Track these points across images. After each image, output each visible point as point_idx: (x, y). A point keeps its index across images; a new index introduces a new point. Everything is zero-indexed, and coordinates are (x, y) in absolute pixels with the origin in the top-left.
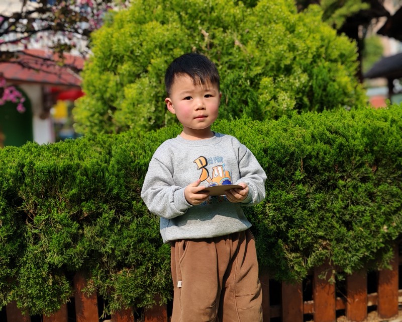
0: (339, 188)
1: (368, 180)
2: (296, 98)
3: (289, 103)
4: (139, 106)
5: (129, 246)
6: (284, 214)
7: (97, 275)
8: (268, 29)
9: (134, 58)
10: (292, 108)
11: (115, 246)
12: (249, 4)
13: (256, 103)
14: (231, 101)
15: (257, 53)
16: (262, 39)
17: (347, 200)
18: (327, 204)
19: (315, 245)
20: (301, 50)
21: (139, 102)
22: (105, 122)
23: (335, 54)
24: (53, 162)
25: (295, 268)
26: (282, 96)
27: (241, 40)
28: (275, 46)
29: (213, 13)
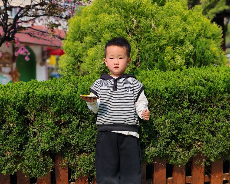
0: (209, 112)
1: (226, 108)
2: (186, 59)
3: (181, 62)
4: (95, 60)
5: (86, 140)
6: (176, 126)
7: (68, 156)
8: (171, 18)
9: (93, 33)
10: (183, 64)
11: (79, 140)
12: (160, 4)
13: (162, 61)
14: (148, 60)
15: (164, 32)
16: (168, 24)
17: (213, 119)
18: (202, 121)
19: (194, 144)
20: (190, 31)
21: (96, 59)
22: (76, 69)
23: (209, 34)
24: (45, 91)
25: (182, 157)
26: (178, 57)
27: (155, 24)
28: (175, 29)
29: (139, 9)
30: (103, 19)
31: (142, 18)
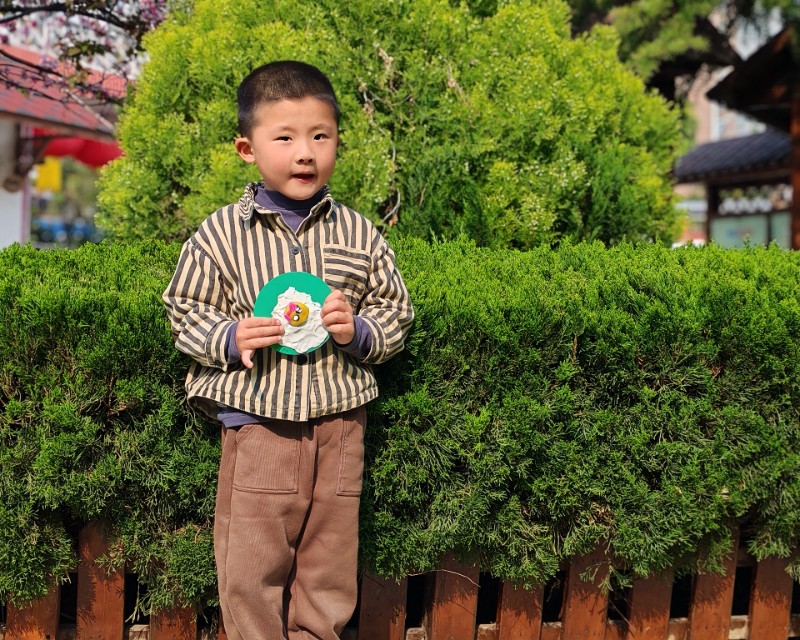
0: (643, 403)
1: (701, 391)
2: (557, 210)
3: (543, 218)
4: (237, 190)
5: (207, 478)
7: (131, 533)
8: (517, 63)
10: (549, 228)
11: (178, 475)
12: (476, 8)
13: (478, 211)
14: (430, 202)
15: (489, 110)
16: (503, 81)
18: (617, 432)
19: (582, 513)
20: (575, 115)
22: (161, 215)
23: (638, 130)
25: (537, 555)
26: (530, 201)
27: (459, 80)
28: (526, 101)
29: (405, 18)
30: (273, 42)
31: (415, 52)
